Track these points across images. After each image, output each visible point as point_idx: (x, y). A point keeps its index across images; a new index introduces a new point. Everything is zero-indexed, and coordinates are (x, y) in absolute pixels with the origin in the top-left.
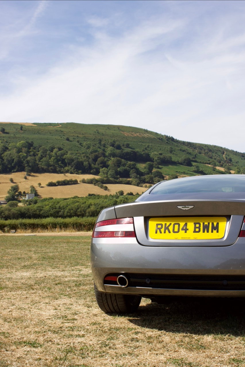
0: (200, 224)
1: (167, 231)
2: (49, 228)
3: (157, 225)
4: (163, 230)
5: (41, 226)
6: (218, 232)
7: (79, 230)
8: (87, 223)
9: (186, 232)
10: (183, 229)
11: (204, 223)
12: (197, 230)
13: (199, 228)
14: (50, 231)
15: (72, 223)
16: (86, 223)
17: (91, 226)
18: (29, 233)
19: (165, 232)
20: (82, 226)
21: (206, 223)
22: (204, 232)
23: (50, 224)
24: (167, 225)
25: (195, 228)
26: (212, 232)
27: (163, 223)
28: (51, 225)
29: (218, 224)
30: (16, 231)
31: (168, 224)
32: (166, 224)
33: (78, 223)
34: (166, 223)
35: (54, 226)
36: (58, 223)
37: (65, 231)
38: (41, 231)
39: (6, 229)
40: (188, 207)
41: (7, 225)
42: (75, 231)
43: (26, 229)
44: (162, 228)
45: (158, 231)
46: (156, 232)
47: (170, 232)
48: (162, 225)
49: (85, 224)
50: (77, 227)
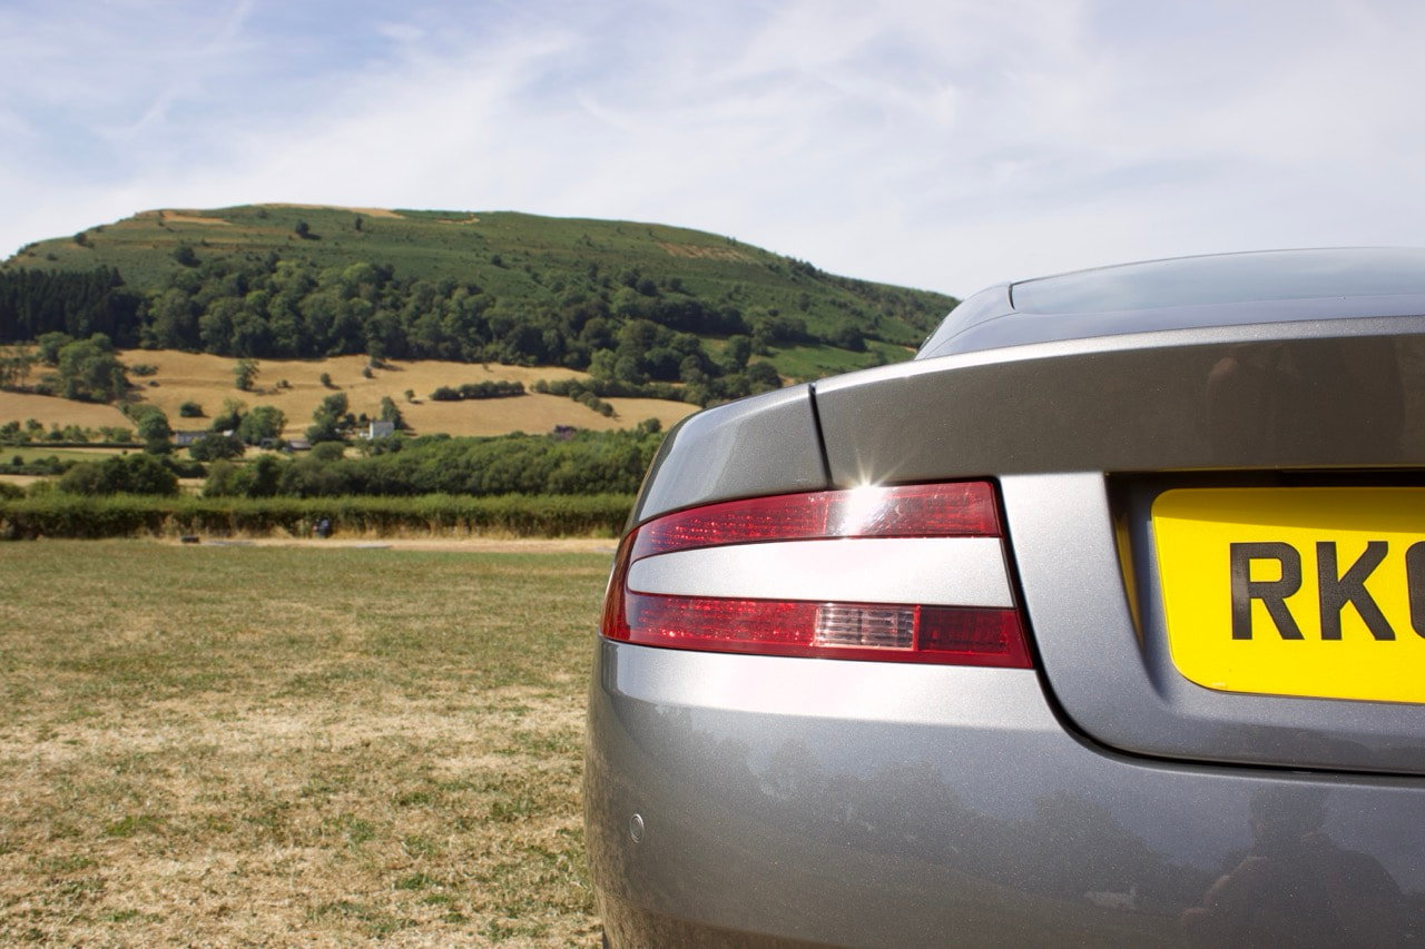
1: (1349, 615)
2: (433, 524)
3: (1242, 554)
4: (1305, 606)
5: (408, 518)
7: (524, 535)
8: (549, 515)
15: (503, 511)
16: (546, 512)
17: (561, 521)
18: (371, 538)
19: (1331, 630)
20: (536, 522)
23: (435, 514)
24: (1344, 565)
27: (1304, 540)
28: (439, 515)
31: (1351, 546)
32: (1327, 551)
33: (523, 512)
34: (1326, 535)
35: (448, 520)
36: (460, 511)
37: (481, 535)
38: (407, 534)
39: (301, 525)
41: (304, 514)
42: (513, 537)
43: (362, 528)
44: (1292, 581)
45: (1259, 610)
46: (1242, 629)
47: (1382, 630)
48: (1287, 556)
49: (545, 516)
50: (517, 523)
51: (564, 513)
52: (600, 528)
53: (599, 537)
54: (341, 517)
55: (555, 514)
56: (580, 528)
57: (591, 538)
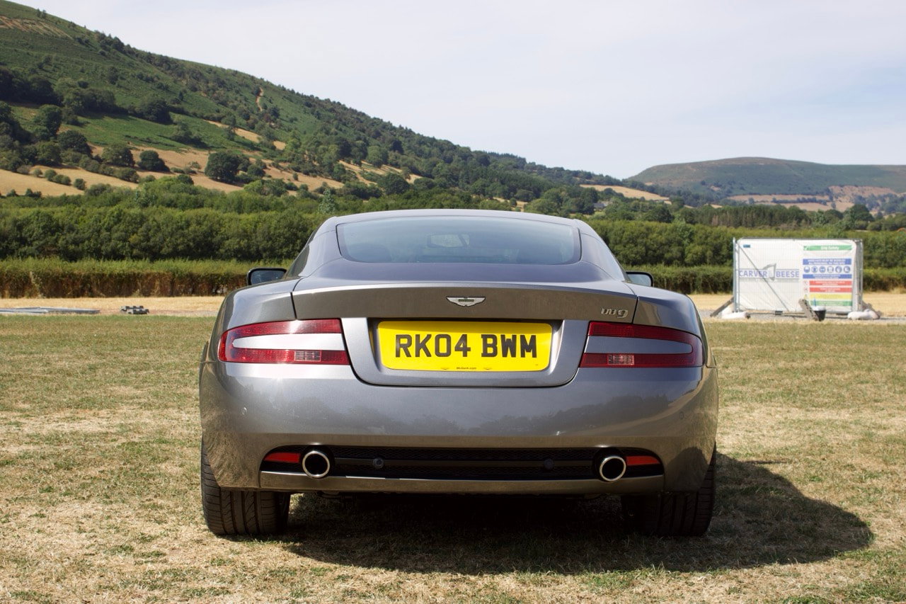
0: (494, 338)
1: (422, 351)
3: (399, 337)
4: (412, 349)
6: (534, 355)
9: (465, 355)
10: (457, 349)
11: (503, 337)
12: (490, 350)
13: (494, 346)
19: (418, 355)
21: (509, 336)
22: (505, 355)
24: (421, 340)
25: (486, 346)
26: (523, 355)
27: (413, 334)
29: (533, 338)
31: (423, 335)
32: (418, 336)
34: (418, 333)
40: (473, 301)
44: (410, 344)
45: (402, 351)
46: (398, 355)
47: (428, 355)
48: (409, 338)
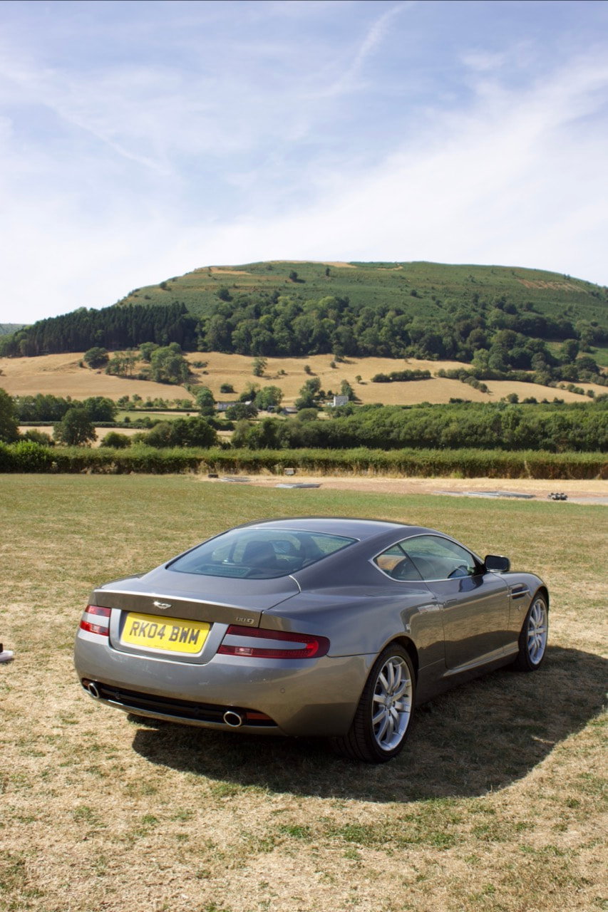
0: (179, 629)
1: (142, 633)
2: (355, 468)
3: (135, 623)
4: (138, 632)
5: (340, 464)
6: (195, 643)
7: (409, 475)
8: (425, 463)
9: (161, 638)
10: (159, 634)
11: (183, 629)
12: (174, 637)
13: (177, 634)
14: (357, 473)
15: (397, 460)
16: (424, 461)
17: (432, 467)
18: (317, 476)
19: (139, 635)
20: (417, 467)
21: (186, 629)
22: (180, 641)
23: (356, 462)
24: (144, 626)
25: (173, 634)
26: (189, 642)
27: (141, 622)
28: (358, 463)
29: (198, 632)
30: (295, 472)
31: (145, 624)
32: (143, 624)
33: (410, 461)
34: (143, 622)
35: (364, 465)
36: (371, 460)
37: (383, 475)
38: (339, 474)
39: (277, 467)
41: (280, 461)
42: (402, 476)
43: (312, 468)
44: (138, 628)
45: (133, 632)
47: (144, 636)
48: (139, 624)
49: (422, 464)
50: (406, 468)
51: (434, 462)
52: (456, 472)
53: (456, 477)
54: (300, 463)
55: (429, 463)
56: (443, 471)
57: (450, 478)
